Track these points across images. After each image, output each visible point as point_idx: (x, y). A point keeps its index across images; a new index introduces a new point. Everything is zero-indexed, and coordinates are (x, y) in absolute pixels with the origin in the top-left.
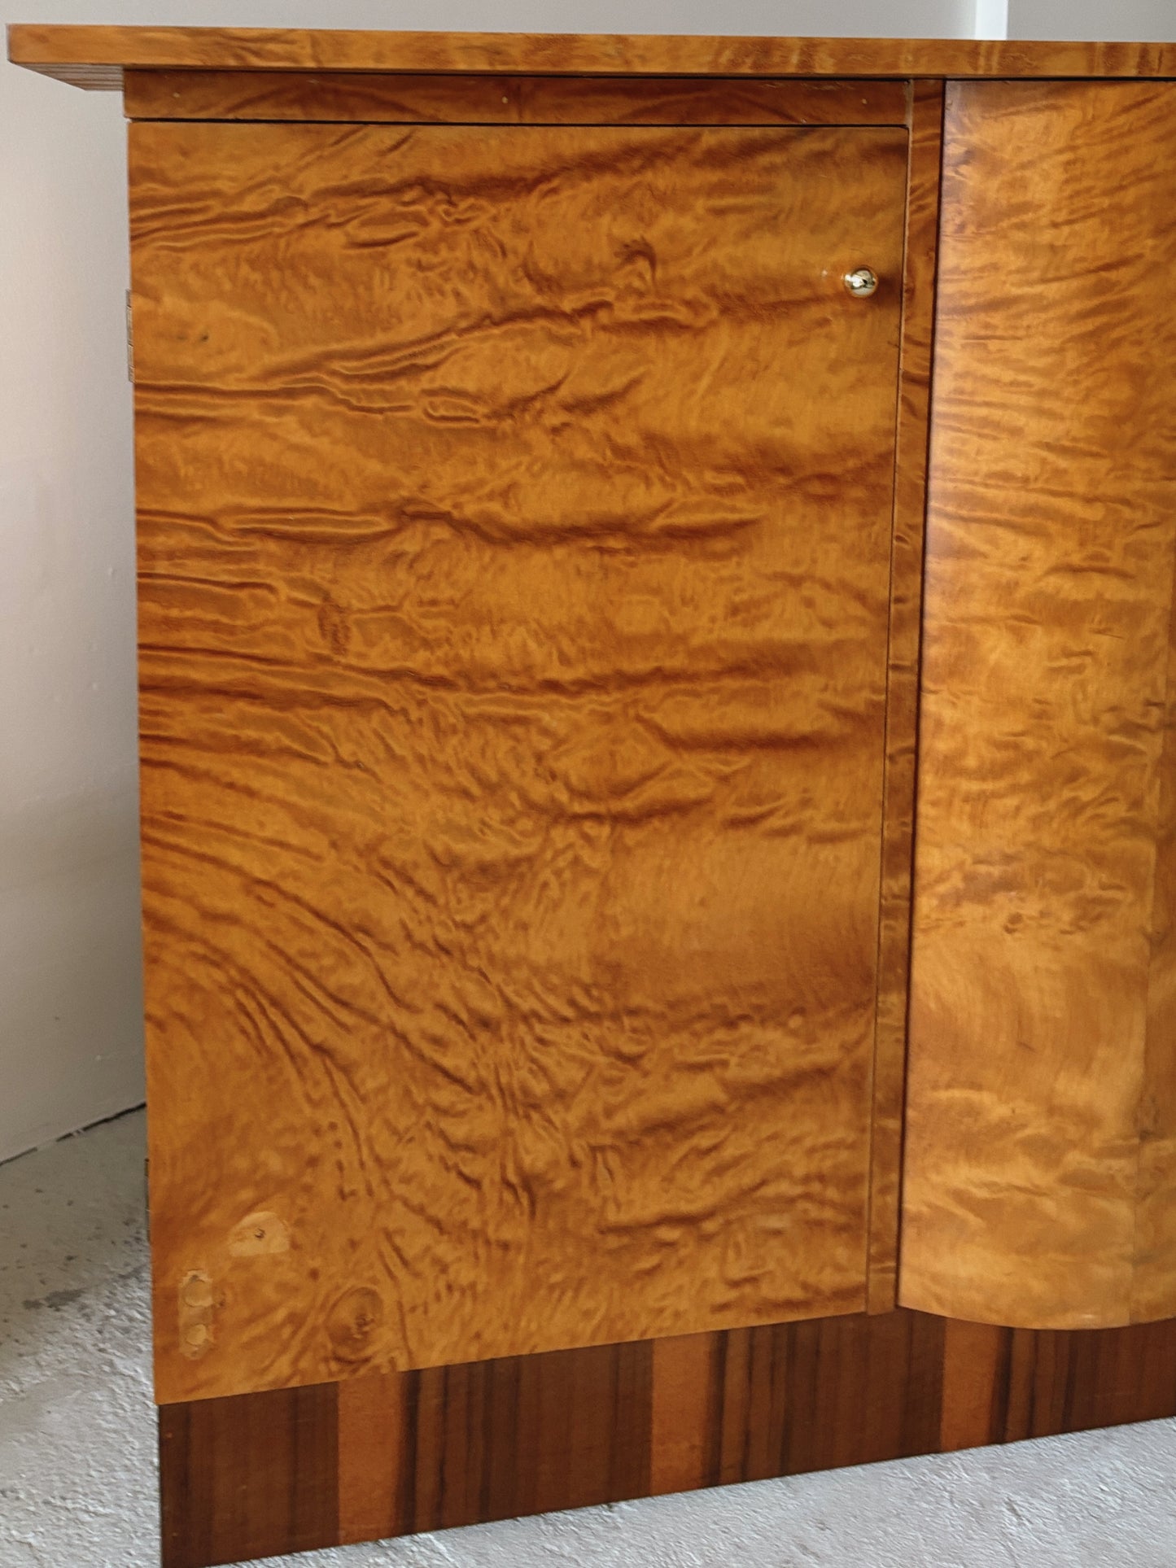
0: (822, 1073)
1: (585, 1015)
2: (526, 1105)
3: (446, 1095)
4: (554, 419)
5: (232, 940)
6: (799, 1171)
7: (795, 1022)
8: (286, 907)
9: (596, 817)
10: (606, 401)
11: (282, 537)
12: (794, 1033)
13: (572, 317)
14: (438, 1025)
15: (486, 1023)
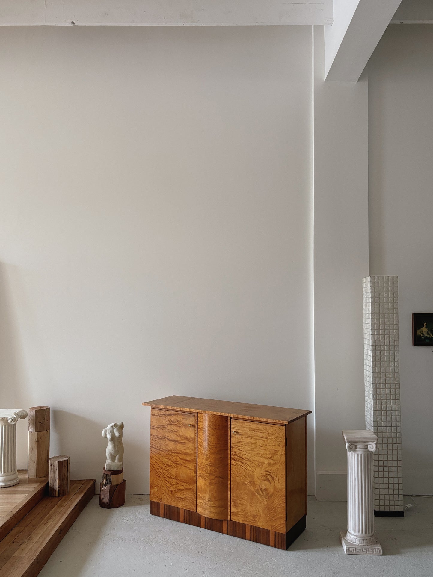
0: (190, 489)
1: (175, 479)
2: (171, 484)
3: (167, 482)
4: (173, 432)
5: (154, 466)
6: (189, 497)
7: (189, 484)
8: (157, 465)
9: (176, 463)
10: (177, 431)
11: (158, 438)
12: (188, 485)
13: (174, 425)
14: (166, 477)
15: (169, 477)
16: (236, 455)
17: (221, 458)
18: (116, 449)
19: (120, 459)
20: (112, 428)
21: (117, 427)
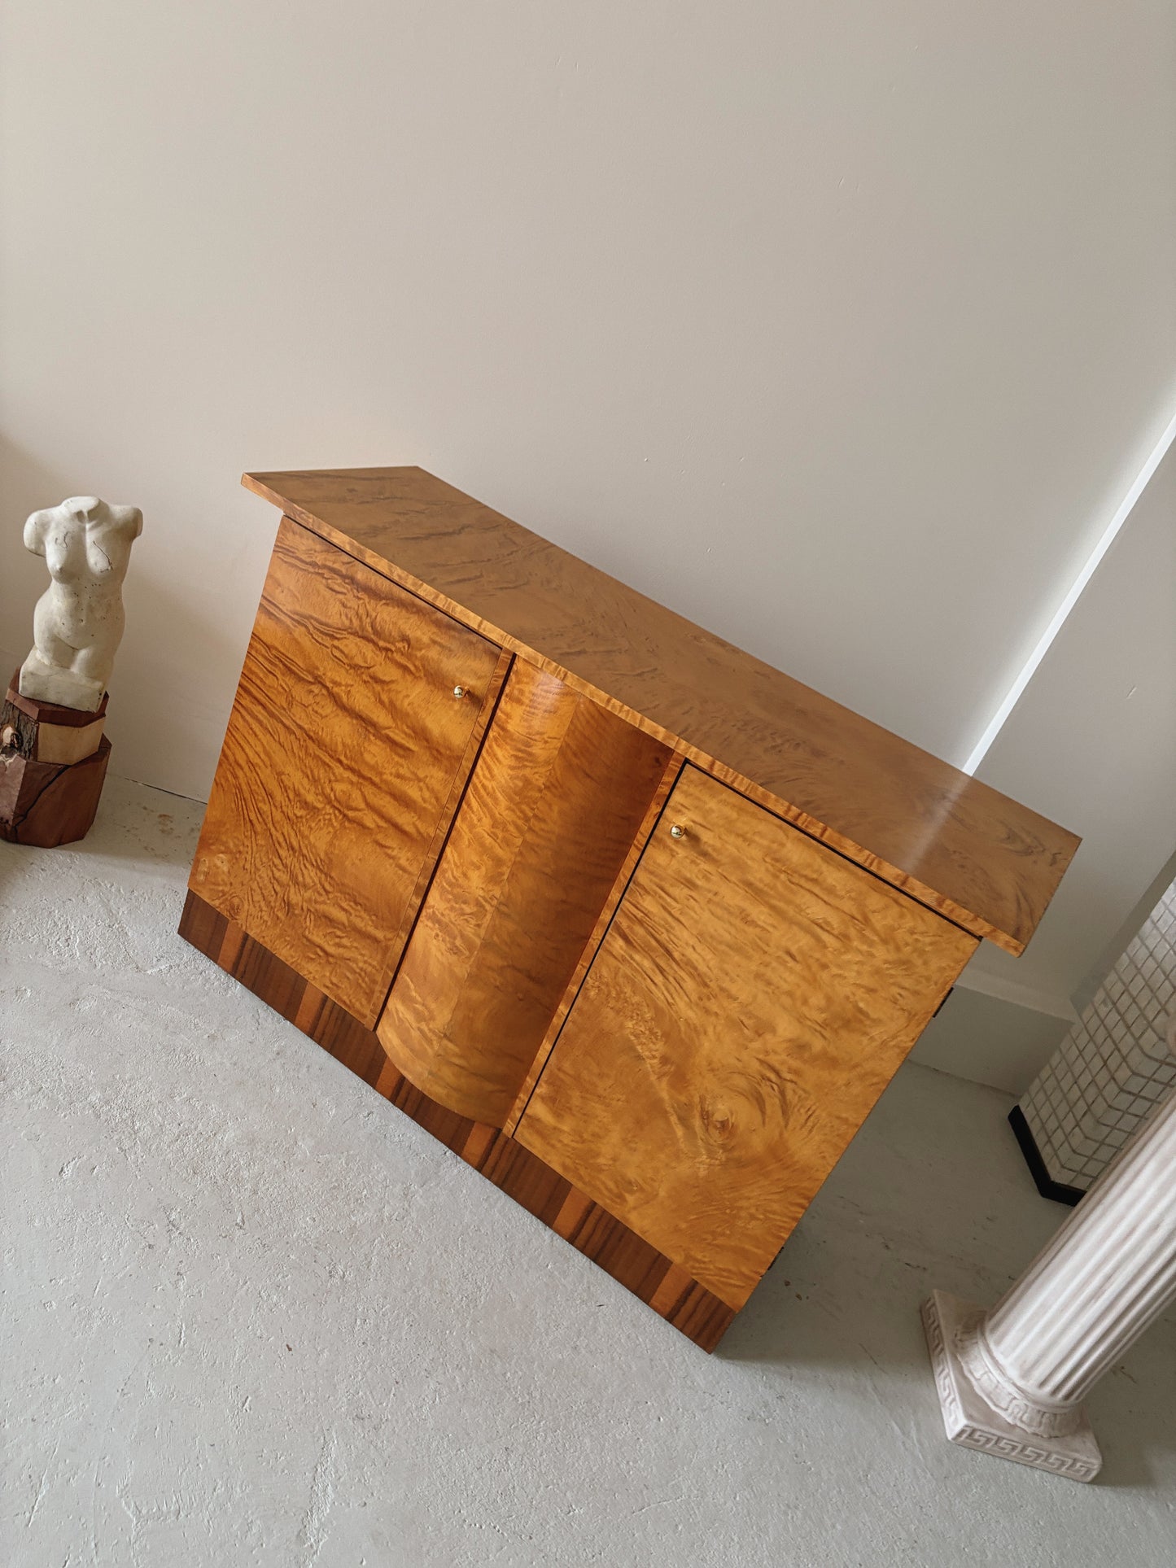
0: (376, 940)
1: (318, 867)
2: (294, 878)
3: (277, 861)
4: (365, 677)
5: (240, 774)
6: (361, 964)
7: (374, 918)
8: (255, 774)
9: (340, 811)
10: (383, 682)
11: (284, 665)
12: (372, 921)
13: (381, 649)
14: (281, 840)
15: (293, 849)
16: (641, 923)
17: (564, 902)
18: (83, 624)
19: (96, 669)
20: (77, 522)
21: (105, 528)
